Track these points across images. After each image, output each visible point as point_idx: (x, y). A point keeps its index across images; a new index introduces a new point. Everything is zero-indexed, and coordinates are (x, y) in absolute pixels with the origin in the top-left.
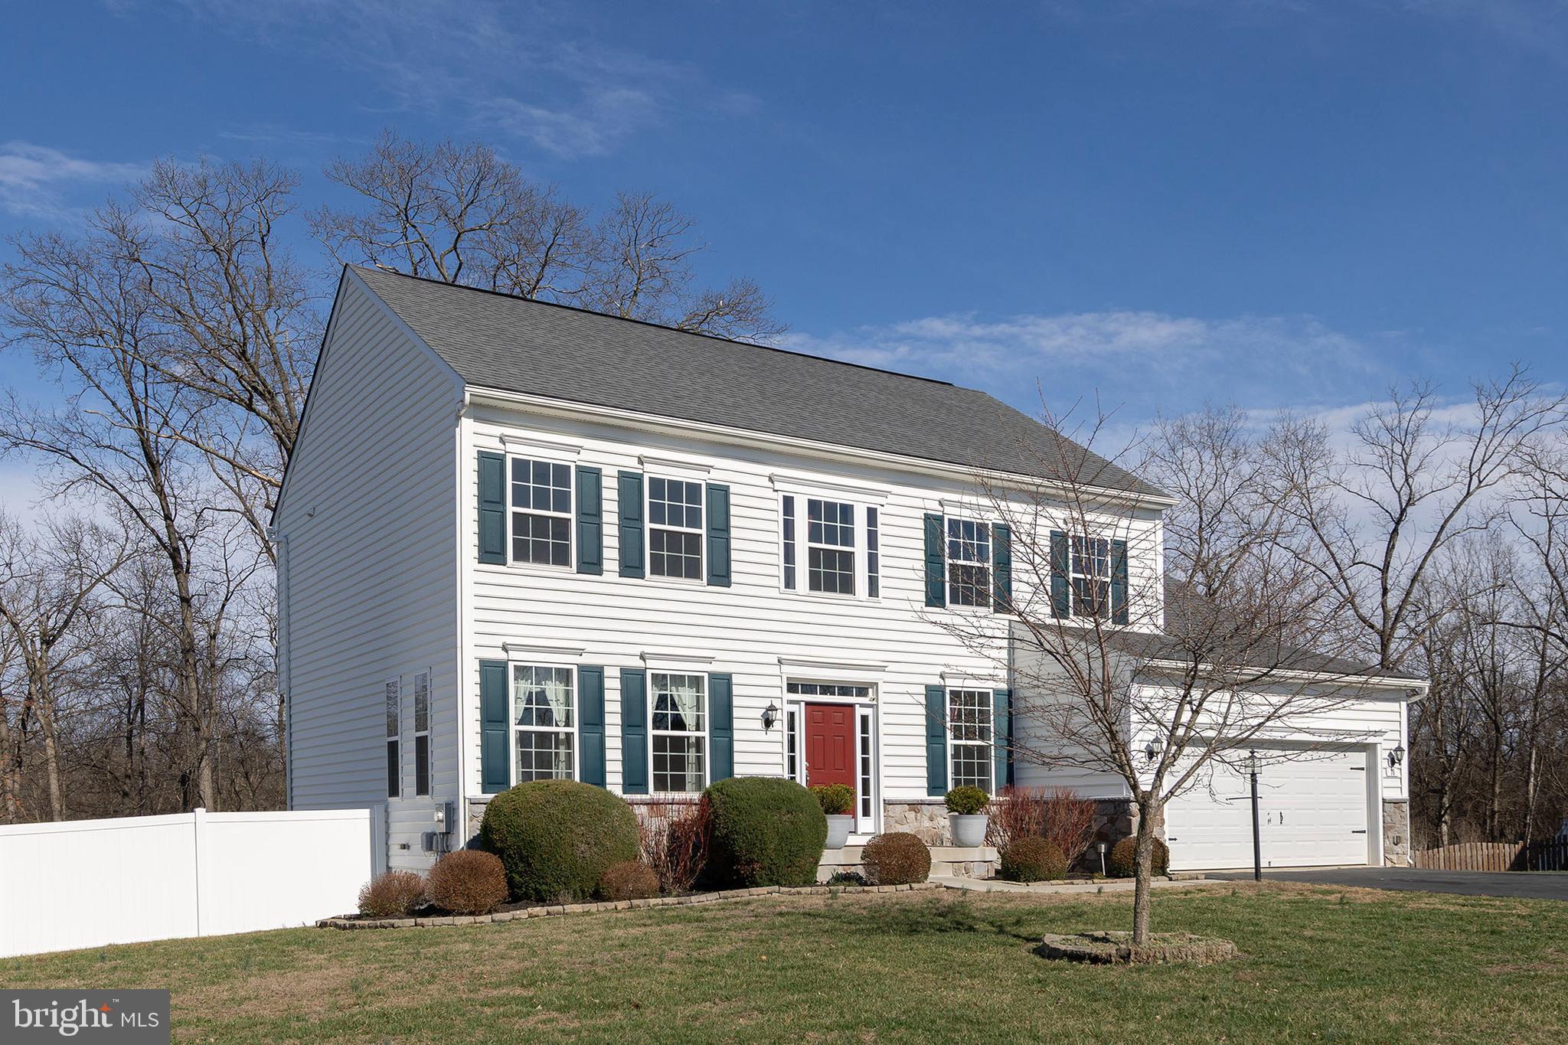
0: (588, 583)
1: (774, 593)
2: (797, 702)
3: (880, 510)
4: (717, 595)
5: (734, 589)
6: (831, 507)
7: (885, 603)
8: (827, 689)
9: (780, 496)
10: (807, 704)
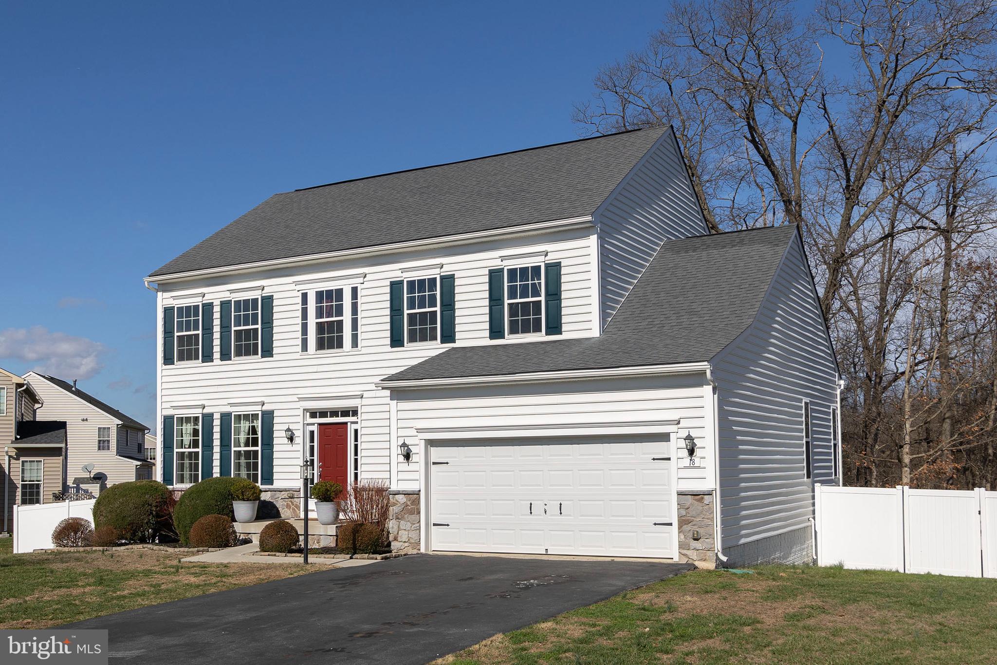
0: (208, 367)
1: (297, 356)
2: (313, 424)
3: (360, 287)
4: (267, 362)
5: (275, 357)
6: (329, 293)
7: (364, 351)
8: (334, 413)
9: (300, 294)
10: (320, 424)
